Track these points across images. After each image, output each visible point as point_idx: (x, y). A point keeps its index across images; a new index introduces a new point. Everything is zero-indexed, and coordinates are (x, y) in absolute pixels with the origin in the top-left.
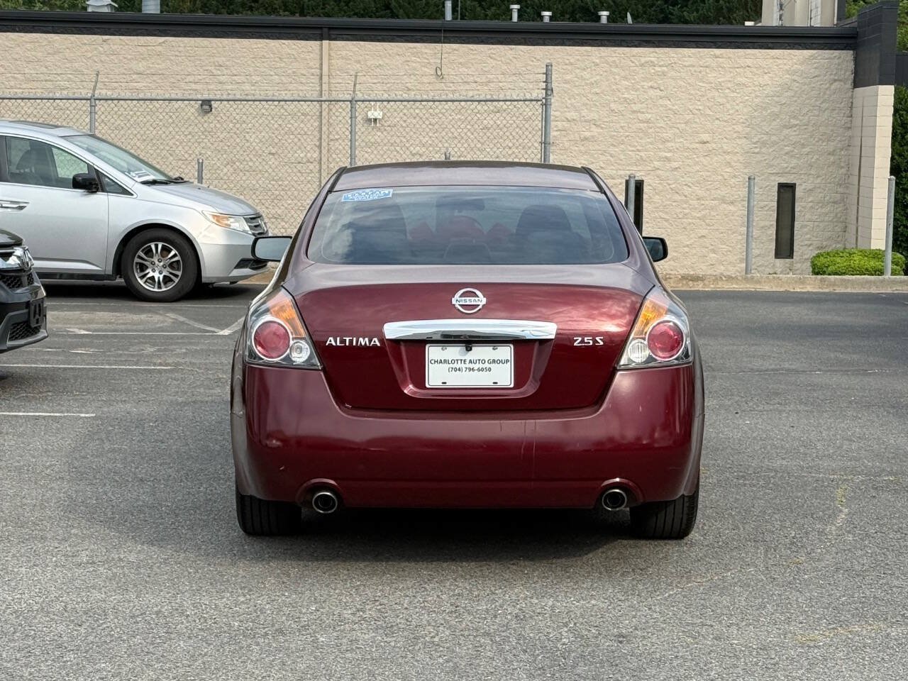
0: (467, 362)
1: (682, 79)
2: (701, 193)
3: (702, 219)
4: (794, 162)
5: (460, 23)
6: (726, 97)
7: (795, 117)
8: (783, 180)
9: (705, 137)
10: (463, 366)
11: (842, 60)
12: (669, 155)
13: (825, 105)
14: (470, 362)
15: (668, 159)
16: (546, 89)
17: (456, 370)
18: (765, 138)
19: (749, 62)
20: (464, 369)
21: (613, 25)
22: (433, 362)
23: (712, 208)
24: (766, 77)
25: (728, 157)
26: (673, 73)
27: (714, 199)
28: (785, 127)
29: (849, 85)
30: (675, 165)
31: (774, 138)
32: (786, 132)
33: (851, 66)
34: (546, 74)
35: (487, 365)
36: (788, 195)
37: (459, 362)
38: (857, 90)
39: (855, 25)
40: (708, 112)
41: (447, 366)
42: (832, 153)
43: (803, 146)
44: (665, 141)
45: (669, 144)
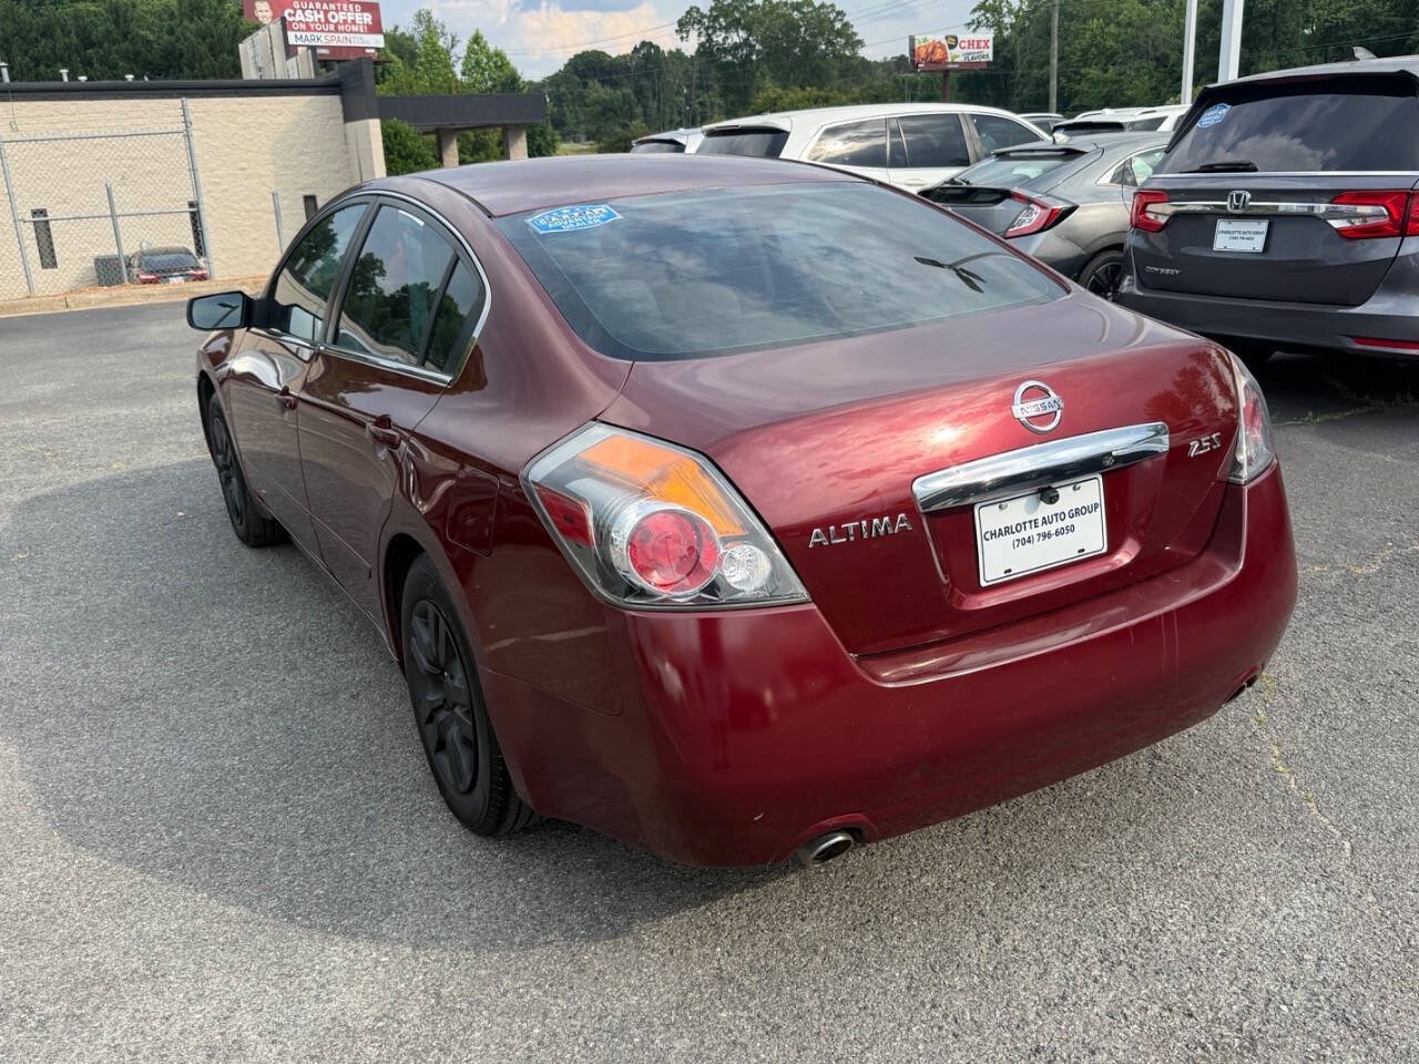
0: (1040, 522)
1: (216, 121)
2: (248, 207)
3: (252, 225)
4: (311, 180)
5: (17, 84)
6: (253, 133)
7: (307, 147)
8: (308, 193)
9: (243, 165)
10: (1034, 532)
11: (332, 103)
12: (217, 180)
13: (326, 137)
14: (1045, 521)
15: (217, 183)
16: (185, 122)
17: (1024, 542)
18: (287, 162)
19: (266, 106)
20: (1036, 538)
21: (136, 82)
22: (988, 536)
23: (258, 218)
24: (280, 117)
25: (263, 179)
26: (208, 118)
27: (258, 211)
28: (301, 154)
29: (341, 120)
30: (223, 187)
31: (294, 163)
32: (302, 157)
33: (340, 107)
34: (184, 115)
35: (1068, 521)
36: (311, 203)
37: (1028, 525)
38: (349, 125)
39: (337, 76)
40: (243, 146)
41: (1010, 538)
42: (338, 171)
43: (316, 167)
44: (212, 170)
45: (217, 172)
